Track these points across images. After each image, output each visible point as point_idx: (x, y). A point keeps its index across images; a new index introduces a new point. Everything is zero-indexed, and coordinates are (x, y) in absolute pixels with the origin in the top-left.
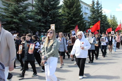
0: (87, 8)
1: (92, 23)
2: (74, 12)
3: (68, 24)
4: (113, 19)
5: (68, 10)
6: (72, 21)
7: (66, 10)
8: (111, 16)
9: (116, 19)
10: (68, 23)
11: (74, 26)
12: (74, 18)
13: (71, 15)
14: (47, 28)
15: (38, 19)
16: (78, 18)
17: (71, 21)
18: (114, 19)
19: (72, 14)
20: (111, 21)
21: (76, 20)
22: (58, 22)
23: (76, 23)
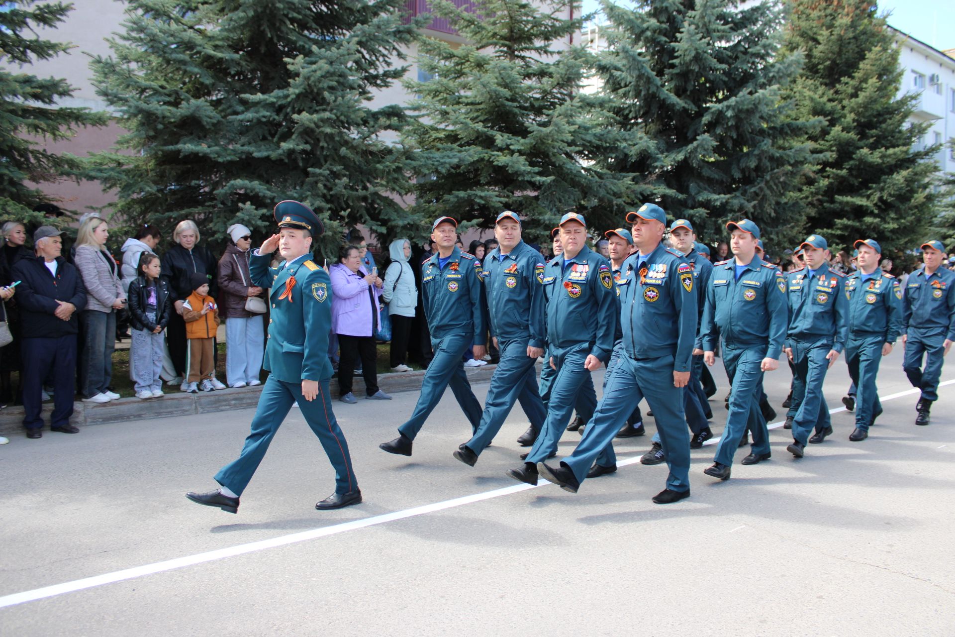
0: (933, 79)
2: (866, 106)
3: (818, 189)
5: (820, 92)
6: (850, 170)
7: (807, 93)
10: (824, 183)
11: (863, 202)
12: (865, 151)
13: (845, 129)
15: (633, 152)
16: (891, 151)
17: (844, 172)
19: (850, 117)
21: (880, 161)
22: (768, 178)
23: (882, 184)
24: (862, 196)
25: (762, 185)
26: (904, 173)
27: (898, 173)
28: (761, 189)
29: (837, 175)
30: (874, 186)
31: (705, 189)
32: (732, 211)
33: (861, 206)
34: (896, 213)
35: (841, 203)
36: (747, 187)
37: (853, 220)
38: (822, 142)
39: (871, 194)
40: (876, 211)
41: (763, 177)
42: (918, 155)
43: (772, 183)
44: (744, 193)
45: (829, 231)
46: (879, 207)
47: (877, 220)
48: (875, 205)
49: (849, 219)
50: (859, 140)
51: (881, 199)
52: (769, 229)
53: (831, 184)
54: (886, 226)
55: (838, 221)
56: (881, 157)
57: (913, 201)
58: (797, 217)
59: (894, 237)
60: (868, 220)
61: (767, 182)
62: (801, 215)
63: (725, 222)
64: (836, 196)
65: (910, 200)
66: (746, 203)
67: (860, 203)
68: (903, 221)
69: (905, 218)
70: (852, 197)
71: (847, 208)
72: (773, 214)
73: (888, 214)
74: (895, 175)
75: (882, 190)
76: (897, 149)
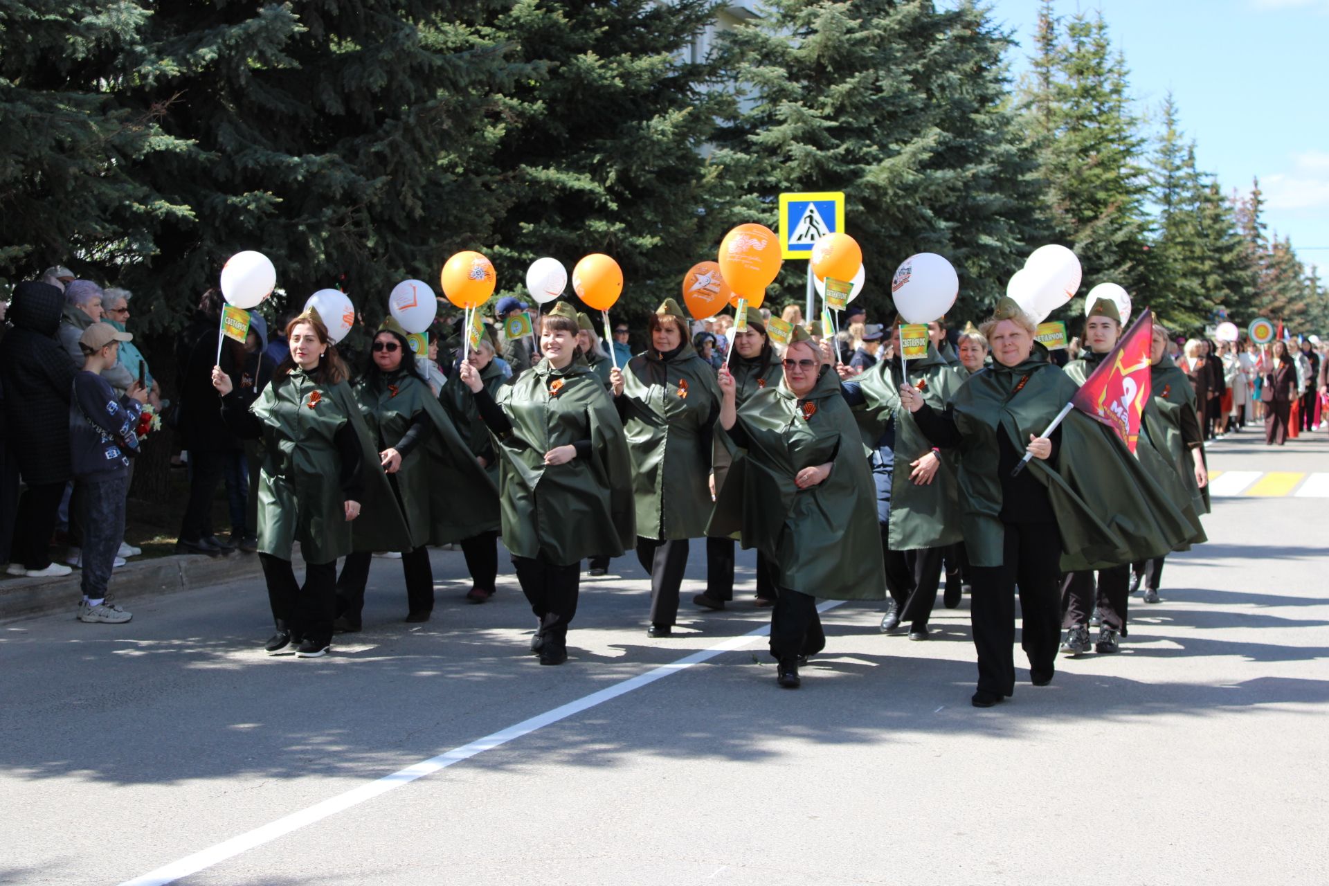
1: (797, 149)
3: (482, 146)
4: (1074, 84)
6: (552, 102)
8: (1047, 41)
9: (1116, 91)
10: (494, 132)
11: (584, 182)
12: (590, 59)
14: (235, 209)
16: (644, 62)
17: (539, 105)
18: (1090, 81)
20: (1049, 113)
21: (618, 82)
22: (412, 120)
23: (626, 141)
24: (580, 170)
25: (397, 136)
26: (676, 116)
27: (663, 112)
28: (394, 147)
29: (521, 114)
30: (609, 143)
31: (255, 141)
32: (327, 200)
33: (581, 192)
34: (656, 210)
35: (535, 182)
36: (358, 141)
37: (563, 226)
38: (486, 30)
39: (601, 163)
40: (614, 206)
41: (396, 116)
42: (694, 72)
43: (419, 134)
44: (351, 155)
45: (506, 252)
46: (618, 197)
47: (618, 226)
48: (610, 190)
49: (551, 224)
50: (574, 29)
51: (623, 178)
52: (407, 247)
53: (509, 131)
54: (640, 241)
55: (527, 227)
56: (621, 76)
57: (694, 182)
58: (470, 217)
59: (655, 266)
60: (600, 226)
61: (408, 130)
62: (481, 216)
63: (314, 229)
64: (523, 166)
65: (688, 182)
66: (362, 180)
67: (577, 185)
68: (672, 229)
69: (675, 224)
70: (558, 169)
71: (549, 197)
72: (419, 212)
73: (641, 213)
74: (655, 121)
75: (627, 155)
76: (656, 59)
